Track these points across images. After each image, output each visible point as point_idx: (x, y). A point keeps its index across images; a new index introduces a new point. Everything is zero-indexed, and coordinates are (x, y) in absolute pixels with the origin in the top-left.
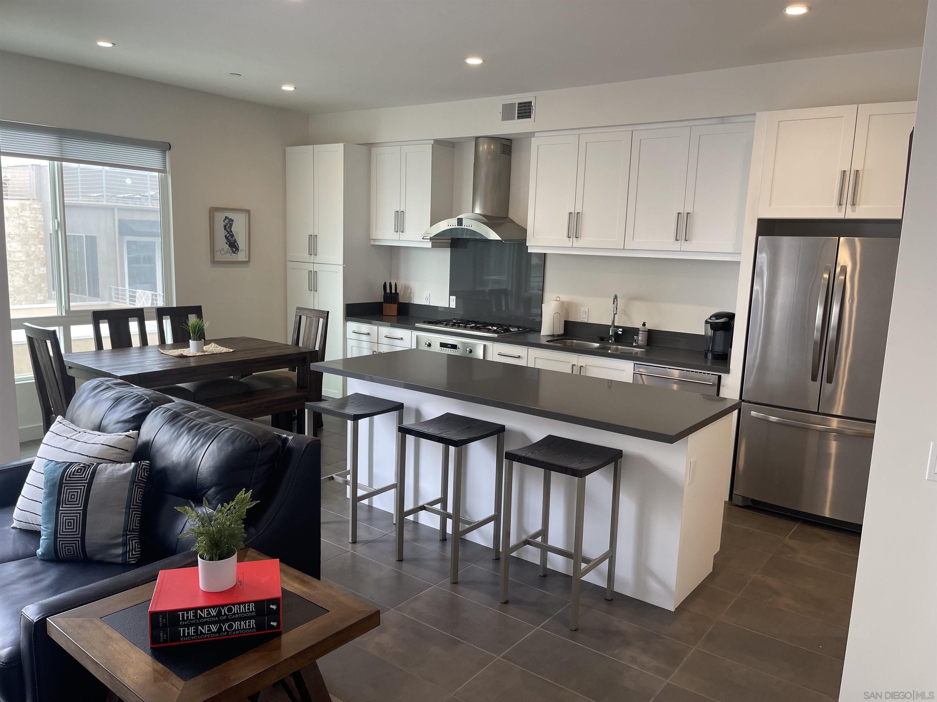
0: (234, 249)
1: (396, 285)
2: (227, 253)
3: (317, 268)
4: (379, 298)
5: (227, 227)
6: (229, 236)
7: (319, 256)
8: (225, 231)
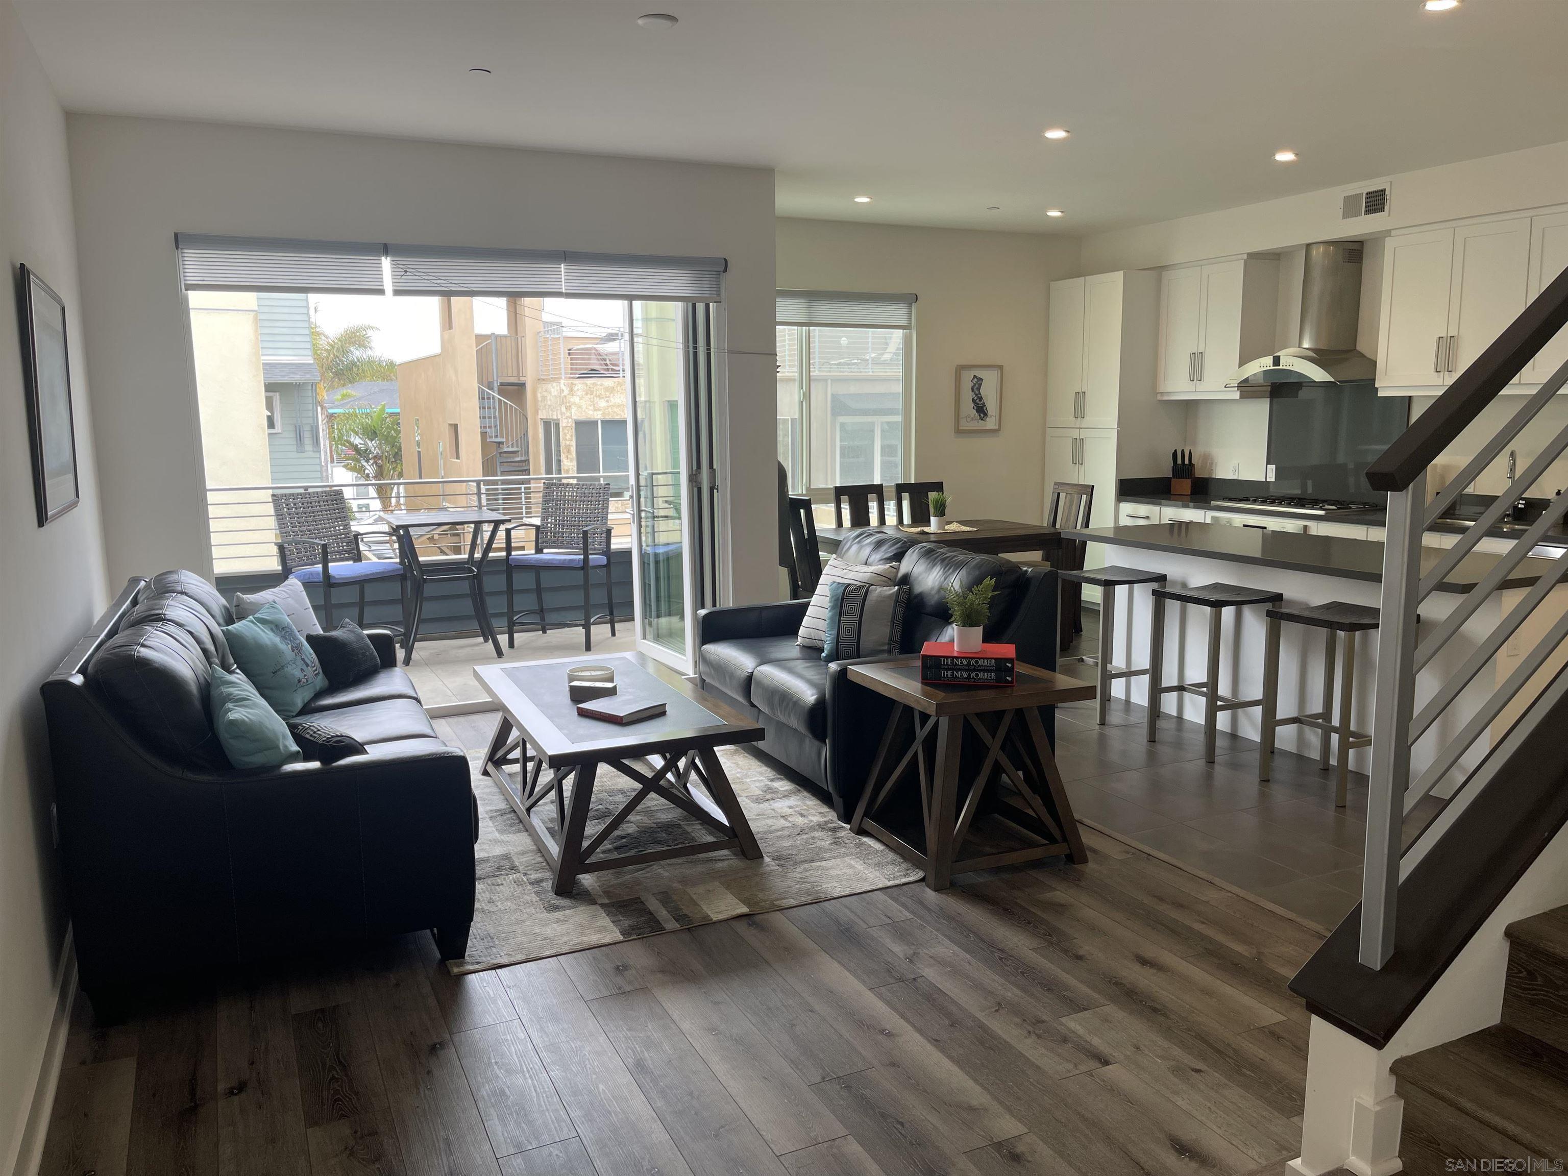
2: (973, 419)
3: (1084, 434)
5: (975, 388)
6: (977, 399)
7: (1087, 418)
8: (973, 393)
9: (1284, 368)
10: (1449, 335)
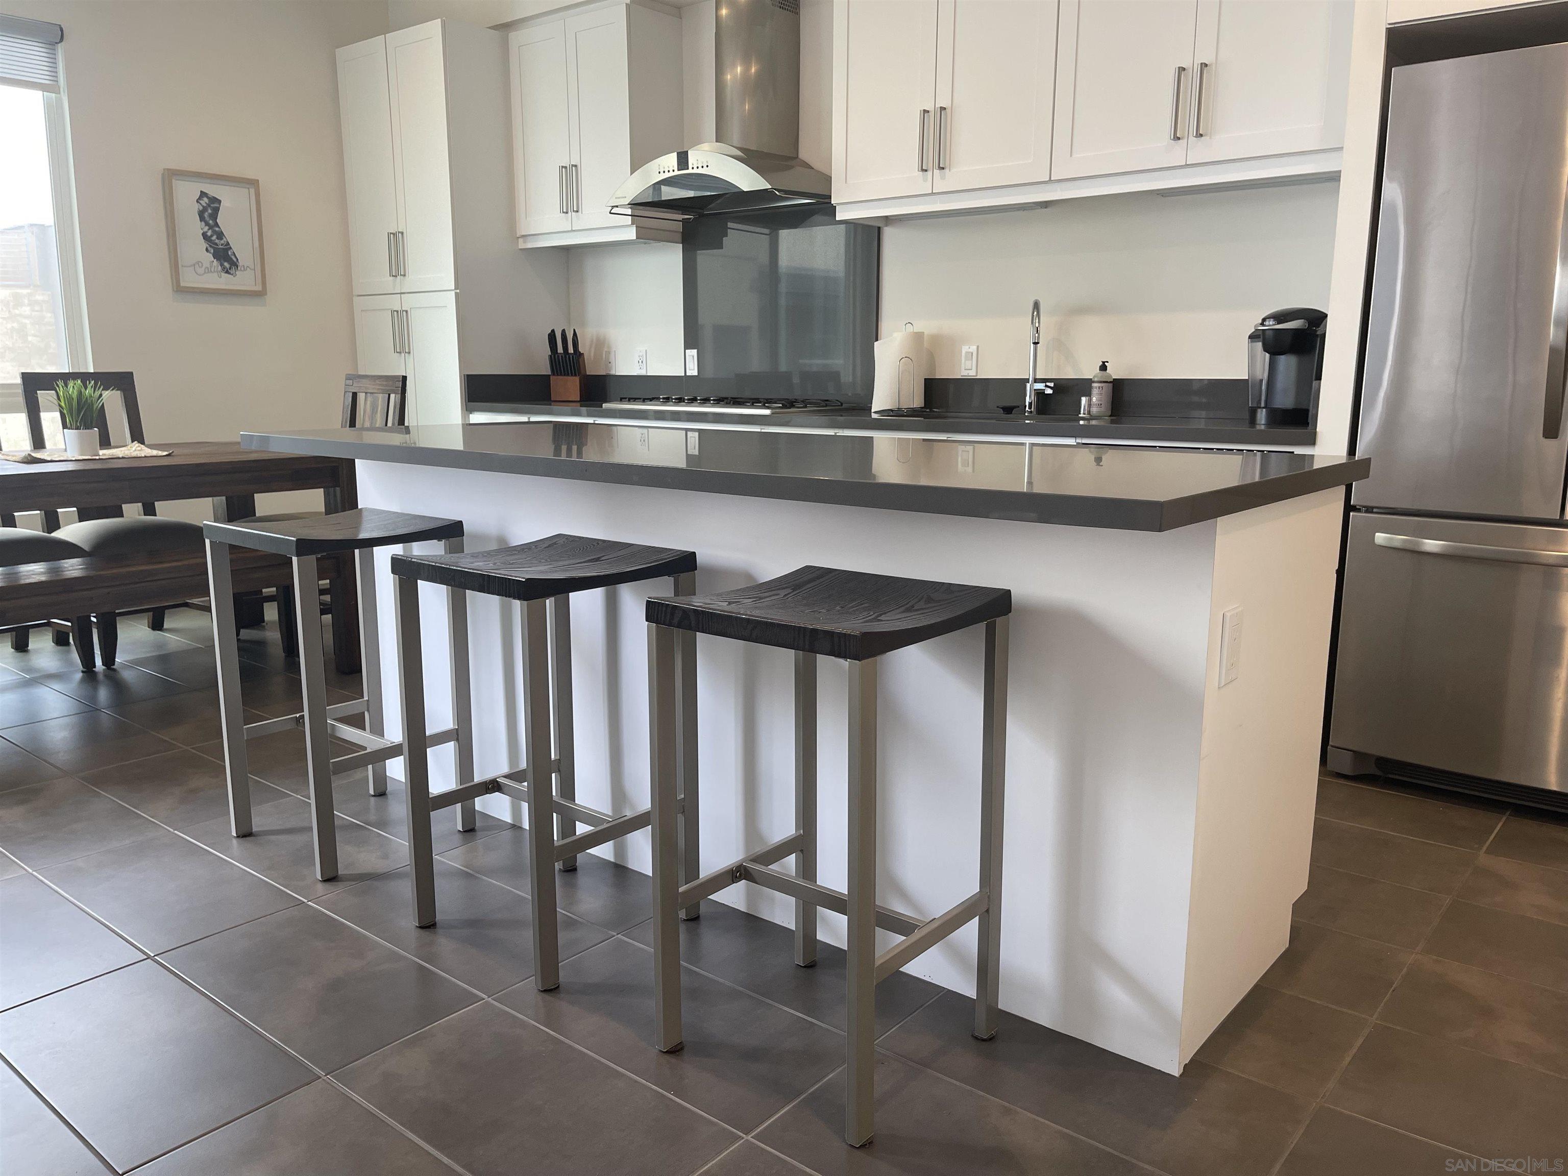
0: (226, 264)
1: (575, 334)
2: (208, 271)
3: (408, 302)
4: (543, 368)
5: (206, 215)
6: (212, 236)
7: (411, 277)
8: (203, 223)
9: (695, 171)
10: (938, 106)
